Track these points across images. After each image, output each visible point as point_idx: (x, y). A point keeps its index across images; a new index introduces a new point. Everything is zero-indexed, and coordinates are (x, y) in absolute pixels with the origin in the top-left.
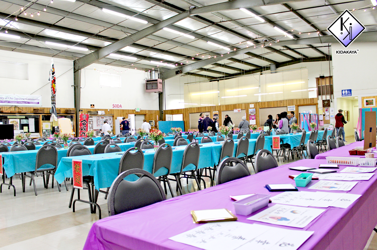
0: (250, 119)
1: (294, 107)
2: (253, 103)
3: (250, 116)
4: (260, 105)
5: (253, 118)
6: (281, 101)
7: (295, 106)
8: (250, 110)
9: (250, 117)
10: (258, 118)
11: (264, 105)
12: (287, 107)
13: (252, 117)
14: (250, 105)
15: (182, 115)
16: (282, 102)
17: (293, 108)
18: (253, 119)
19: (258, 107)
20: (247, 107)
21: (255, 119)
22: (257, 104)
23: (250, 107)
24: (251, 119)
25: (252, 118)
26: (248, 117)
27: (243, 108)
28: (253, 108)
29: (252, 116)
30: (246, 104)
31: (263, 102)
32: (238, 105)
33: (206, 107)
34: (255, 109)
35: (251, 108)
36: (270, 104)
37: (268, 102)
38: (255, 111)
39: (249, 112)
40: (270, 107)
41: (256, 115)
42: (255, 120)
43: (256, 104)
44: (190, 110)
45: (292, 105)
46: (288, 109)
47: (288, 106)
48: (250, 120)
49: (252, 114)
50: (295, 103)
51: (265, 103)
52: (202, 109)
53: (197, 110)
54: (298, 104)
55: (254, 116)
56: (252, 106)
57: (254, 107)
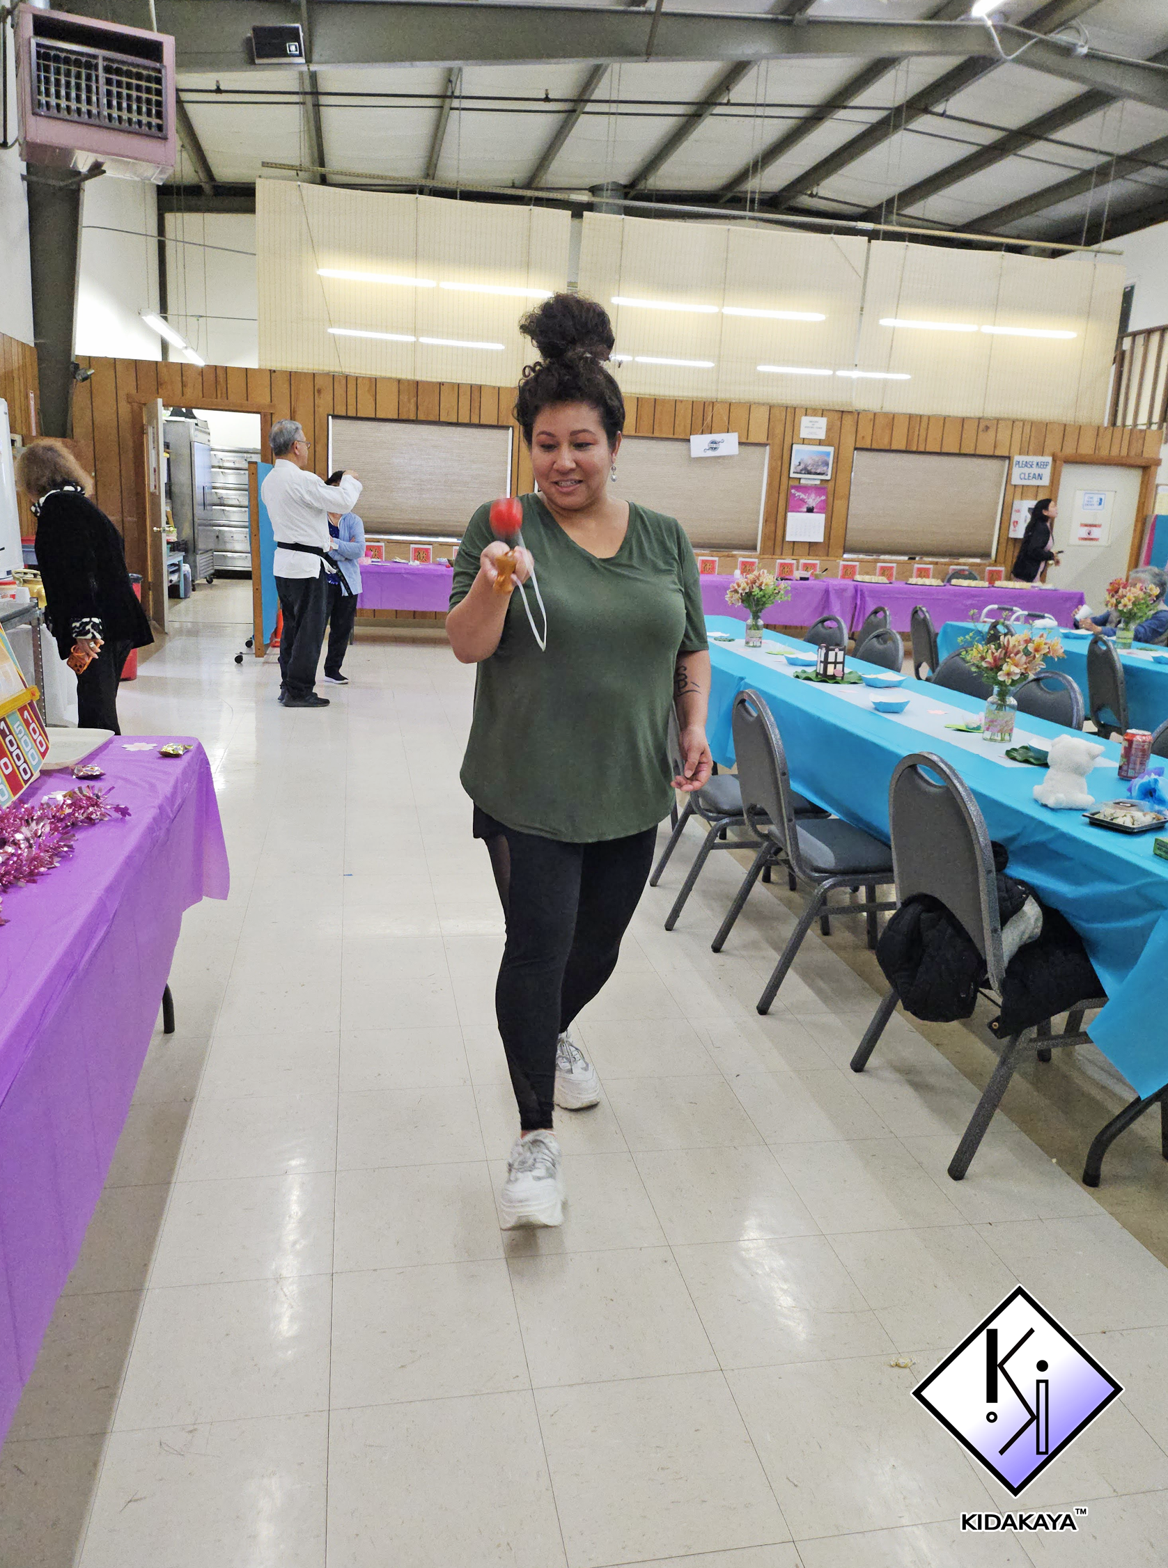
0: (793, 505)
1: (1045, 465)
2: (823, 412)
3: (793, 487)
4: (865, 430)
5: (812, 500)
6: (984, 425)
7: (1050, 459)
8: (801, 454)
9: (789, 497)
10: (839, 504)
11: (888, 432)
12: (1009, 458)
13: (802, 496)
14: (805, 421)
15: (256, 418)
16: (987, 428)
17: (1036, 471)
18: (810, 510)
19: (848, 442)
20: (779, 430)
21: (823, 508)
22: (848, 421)
23: (804, 433)
24: (800, 507)
25: (803, 500)
26: (783, 496)
27: (759, 435)
28: (820, 443)
29: (801, 488)
30: (775, 411)
31: (886, 414)
32: (721, 412)
33: (480, 387)
34: (831, 449)
35: (804, 442)
36: (923, 432)
37: (911, 416)
38: (827, 464)
39: (794, 462)
40: (922, 449)
41: (831, 484)
42: (819, 519)
43: (840, 416)
44: (340, 391)
45: (1035, 454)
46: (1016, 471)
47: (1017, 458)
48: (789, 514)
49: (807, 480)
50: (1053, 443)
51: (892, 418)
52: (448, 400)
53: (404, 398)
54: (1069, 450)
55: (820, 489)
56: (813, 427)
57: (822, 436)
